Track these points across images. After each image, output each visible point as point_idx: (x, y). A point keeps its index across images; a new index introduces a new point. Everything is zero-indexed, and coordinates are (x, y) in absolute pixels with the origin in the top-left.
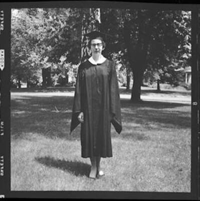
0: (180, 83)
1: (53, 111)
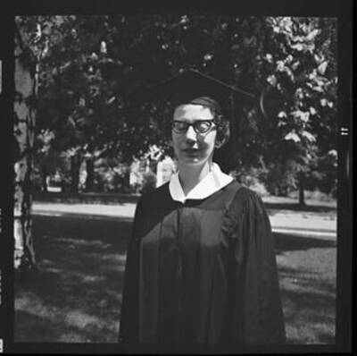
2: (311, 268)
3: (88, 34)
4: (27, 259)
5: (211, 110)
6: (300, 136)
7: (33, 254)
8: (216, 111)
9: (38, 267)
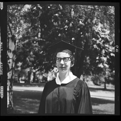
2: (108, 110)
3: (34, 31)
4: (10, 106)
5: (69, 54)
6: (104, 65)
7: (12, 103)
8: (71, 55)
9: (14, 109)
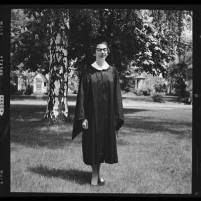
0: (131, 89)
1: (16, 120)
6: (149, 62)
